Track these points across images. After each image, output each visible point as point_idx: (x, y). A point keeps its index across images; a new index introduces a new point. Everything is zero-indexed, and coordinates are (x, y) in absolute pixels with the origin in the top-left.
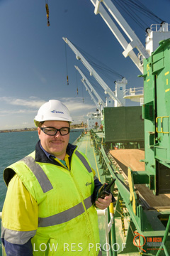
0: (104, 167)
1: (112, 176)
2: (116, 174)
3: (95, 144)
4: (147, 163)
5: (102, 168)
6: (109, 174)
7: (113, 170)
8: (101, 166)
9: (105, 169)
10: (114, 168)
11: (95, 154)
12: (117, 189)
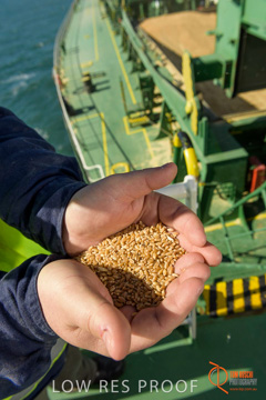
0: (133, 57)
1: (150, 71)
2: (156, 67)
3: (109, 12)
4: (219, 38)
5: (130, 58)
6: (143, 68)
7: (150, 61)
8: (126, 56)
9: (135, 61)
10: (153, 57)
11: (112, 33)
12: (159, 95)
